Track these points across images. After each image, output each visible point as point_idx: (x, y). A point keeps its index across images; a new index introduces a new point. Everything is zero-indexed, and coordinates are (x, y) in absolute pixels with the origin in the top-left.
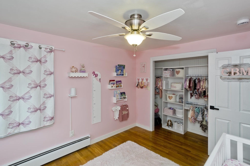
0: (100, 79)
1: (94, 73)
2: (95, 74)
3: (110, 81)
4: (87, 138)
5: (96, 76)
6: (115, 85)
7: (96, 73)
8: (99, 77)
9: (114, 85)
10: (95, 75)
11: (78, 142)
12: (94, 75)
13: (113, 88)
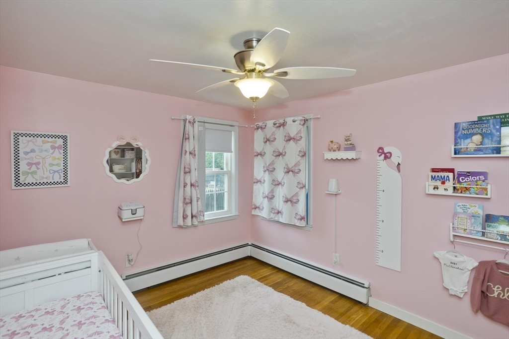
0: (399, 164)
1: (381, 151)
2: (383, 153)
3: (434, 170)
4: (361, 285)
5: (386, 158)
6: (450, 184)
7: (386, 151)
8: (395, 160)
9: (443, 183)
10: (383, 155)
11: (343, 280)
12: (380, 156)
13: (441, 191)
